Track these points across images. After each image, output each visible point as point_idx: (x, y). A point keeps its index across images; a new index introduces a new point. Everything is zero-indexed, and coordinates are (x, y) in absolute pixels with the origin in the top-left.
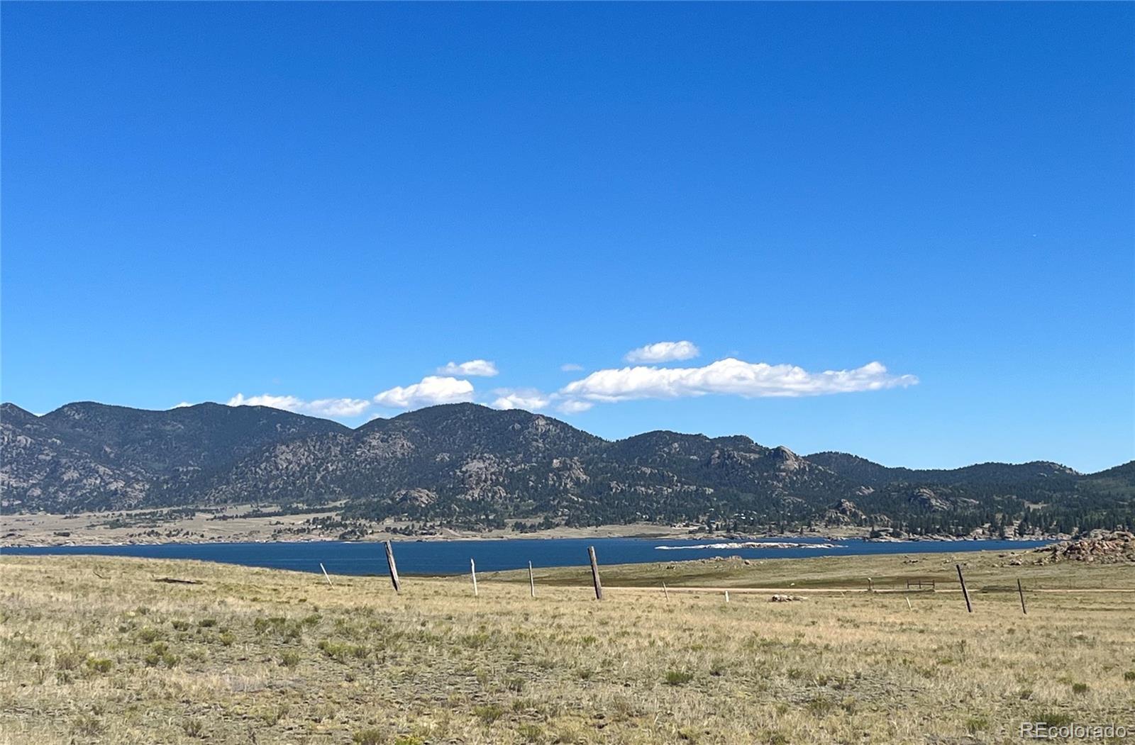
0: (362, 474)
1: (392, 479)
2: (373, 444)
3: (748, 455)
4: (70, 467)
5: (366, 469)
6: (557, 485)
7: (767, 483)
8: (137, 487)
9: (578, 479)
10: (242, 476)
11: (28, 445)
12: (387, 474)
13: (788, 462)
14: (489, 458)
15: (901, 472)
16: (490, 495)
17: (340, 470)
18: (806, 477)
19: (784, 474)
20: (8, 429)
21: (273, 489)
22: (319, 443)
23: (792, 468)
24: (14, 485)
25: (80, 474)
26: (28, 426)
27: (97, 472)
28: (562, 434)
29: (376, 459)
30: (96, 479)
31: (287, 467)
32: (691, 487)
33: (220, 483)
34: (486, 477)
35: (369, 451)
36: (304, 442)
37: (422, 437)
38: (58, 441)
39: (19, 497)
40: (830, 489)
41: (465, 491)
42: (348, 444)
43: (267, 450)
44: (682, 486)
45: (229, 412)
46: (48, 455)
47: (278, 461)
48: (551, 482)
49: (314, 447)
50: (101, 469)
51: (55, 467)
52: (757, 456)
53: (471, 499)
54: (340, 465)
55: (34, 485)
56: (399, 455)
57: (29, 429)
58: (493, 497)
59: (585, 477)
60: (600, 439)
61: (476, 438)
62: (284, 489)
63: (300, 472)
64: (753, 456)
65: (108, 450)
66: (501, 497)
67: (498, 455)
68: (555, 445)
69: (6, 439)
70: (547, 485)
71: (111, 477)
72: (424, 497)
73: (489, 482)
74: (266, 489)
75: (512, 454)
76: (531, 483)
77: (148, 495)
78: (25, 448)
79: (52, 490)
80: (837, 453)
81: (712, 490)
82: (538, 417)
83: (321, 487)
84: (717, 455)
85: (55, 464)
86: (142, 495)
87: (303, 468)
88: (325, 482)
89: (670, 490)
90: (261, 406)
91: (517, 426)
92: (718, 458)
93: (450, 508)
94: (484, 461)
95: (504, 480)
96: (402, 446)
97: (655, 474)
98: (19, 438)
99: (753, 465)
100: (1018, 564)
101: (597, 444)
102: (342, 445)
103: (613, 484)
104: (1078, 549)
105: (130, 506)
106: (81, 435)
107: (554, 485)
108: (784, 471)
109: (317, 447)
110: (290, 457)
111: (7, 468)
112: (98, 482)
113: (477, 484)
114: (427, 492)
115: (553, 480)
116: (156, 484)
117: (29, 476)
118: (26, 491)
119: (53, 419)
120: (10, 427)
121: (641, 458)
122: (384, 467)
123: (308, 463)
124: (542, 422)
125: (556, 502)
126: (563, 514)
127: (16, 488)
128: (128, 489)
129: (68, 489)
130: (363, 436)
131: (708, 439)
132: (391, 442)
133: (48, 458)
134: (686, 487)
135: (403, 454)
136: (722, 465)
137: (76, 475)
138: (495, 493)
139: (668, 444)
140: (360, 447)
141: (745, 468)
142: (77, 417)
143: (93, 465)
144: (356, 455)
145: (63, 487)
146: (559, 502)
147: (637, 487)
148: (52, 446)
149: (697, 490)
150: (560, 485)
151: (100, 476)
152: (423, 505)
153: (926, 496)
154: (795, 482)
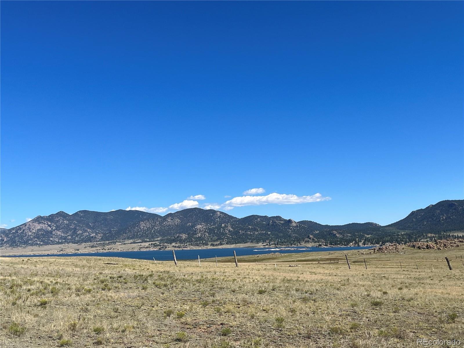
0: (165, 229)
1: (174, 231)
2: (169, 221)
3: (280, 222)
4: (79, 230)
5: (166, 228)
6: (223, 232)
7: (286, 230)
8: (99, 235)
9: (230, 230)
10: (130, 231)
11: (67, 223)
12: (173, 230)
13: (293, 224)
14: (203, 224)
15: (327, 226)
16: (203, 235)
17: (159, 229)
18: (298, 228)
19: (292, 227)
20: (61, 219)
21: (139, 235)
22: (153, 221)
23: (294, 226)
24: (63, 236)
25: (82, 232)
26: (67, 218)
27: (87, 231)
28: (225, 217)
29: (169, 225)
30: (87, 233)
31: (143, 228)
32: (264, 232)
33: (123, 233)
34: (202, 230)
35: (167, 223)
36: (148, 221)
37: (183, 218)
38: (76, 222)
39: (64, 239)
40: (305, 232)
41: (196, 234)
42: (161, 221)
43: (137, 223)
44: (261, 232)
45: (126, 212)
46: (73, 226)
47: (141, 226)
48: (222, 231)
49: (151, 222)
50: (89, 230)
51: (75, 230)
52: (283, 222)
53: (198, 237)
54: (159, 227)
55: (69, 235)
56: (176, 224)
57: (68, 219)
58: (204, 236)
59: (232, 229)
60: (236, 218)
61: (199, 218)
62: (143, 235)
63: (147, 230)
64: (282, 222)
65: (90, 224)
66: (207, 236)
67: (206, 223)
68: (223, 220)
69: (61, 222)
70: (220, 232)
71: (91, 232)
72: (184, 236)
73: (203, 232)
74: (137, 235)
75: (210, 223)
76: (216, 232)
77: (102, 238)
78: (66, 224)
79: (74, 237)
80: (307, 221)
81: (270, 233)
82: (217, 211)
83: (153, 234)
84: (271, 222)
85: (75, 229)
86: (100, 238)
87: (148, 228)
88: (154, 232)
89: (257, 233)
90: (136, 210)
91: (211, 214)
92: (272, 223)
93: (192, 240)
94: (202, 225)
95: (208, 231)
96: (177, 221)
97: (253, 228)
98: (64, 221)
99: (282, 225)
100: (364, 254)
101: (235, 219)
102: (159, 221)
103: (240, 231)
104: (382, 249)
105: (97, 241)
106: (82, 220)
107: (222, 232)
108: (291, 226)
109: (152, 222)
110: (144, 225)
111: (61, 230)
112: (87, 234)
113: (200, 232)
114: (185, 235)
115: (222, 230)
116: (105, 234)
117: (67, 233)
118: (66, 237)
119: (75, 216)
120: (62, 218)
121: (249, 223)
122: (172, 228)
123: (149, 227)
124: (219, 213)
125: (223, 237)
126: (225, 241)
127: (64, 236)
128: (96, 236)
129: (79, 236)
130: (166, 218)
131: (268, 217)
132: (174, 220)
133: (73, 227)
134: (262, 232)
135: (177, 224)
136: (273, 225)
137: (81, 232)
138: (205, 235)
139: (256, 219)
140: (165, 222)
141: (280, 226)
142: (81, 215)
143: (86, 229)
144: (164, 224)
145: (77, 236)
146: (224, 237)
147: (248, 232)
148: (74, 223)
149: (265, 233)
150: (224, 232)
151: (88, 232)
152: (184, 239)
153: (335, 233)
154: (295, 230)
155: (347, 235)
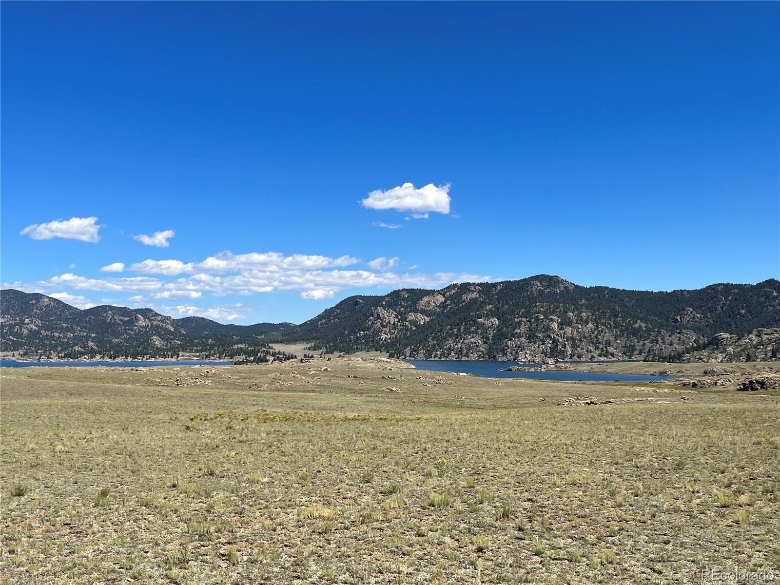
3: (124, 318)
6: (19, 331)
9: (31, 329)
13: (140, 322)
18: (148, 329)
19: (136, 328)
23: (141, 325)
28: (57, 306)
44: (80, 333)
48: (16, 330)
59: (35, 328)
60: (77, 308)
64: (126, 319)
70: (13, 332)
76: (5, 331)
82: (45, 297)
89: (72, 335)
91: (34, 301)
99: (124, 323)
103: (43, 332)
107: (17, 332)
108: (136, 326)
115: (18, 329)
124: (47, 300)
131: (130, 309)
147: (55, 333)
149: (87, 335)
150: (21, 331)
153: (154, 340)
154: (142, 331)
155: (175, 342)
